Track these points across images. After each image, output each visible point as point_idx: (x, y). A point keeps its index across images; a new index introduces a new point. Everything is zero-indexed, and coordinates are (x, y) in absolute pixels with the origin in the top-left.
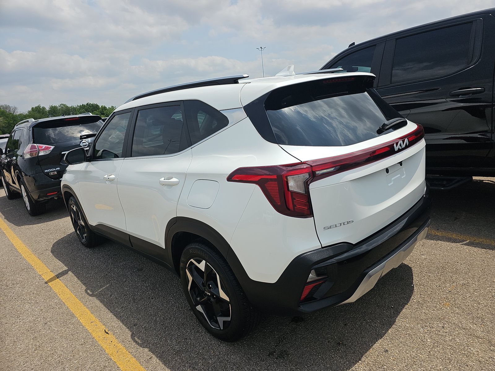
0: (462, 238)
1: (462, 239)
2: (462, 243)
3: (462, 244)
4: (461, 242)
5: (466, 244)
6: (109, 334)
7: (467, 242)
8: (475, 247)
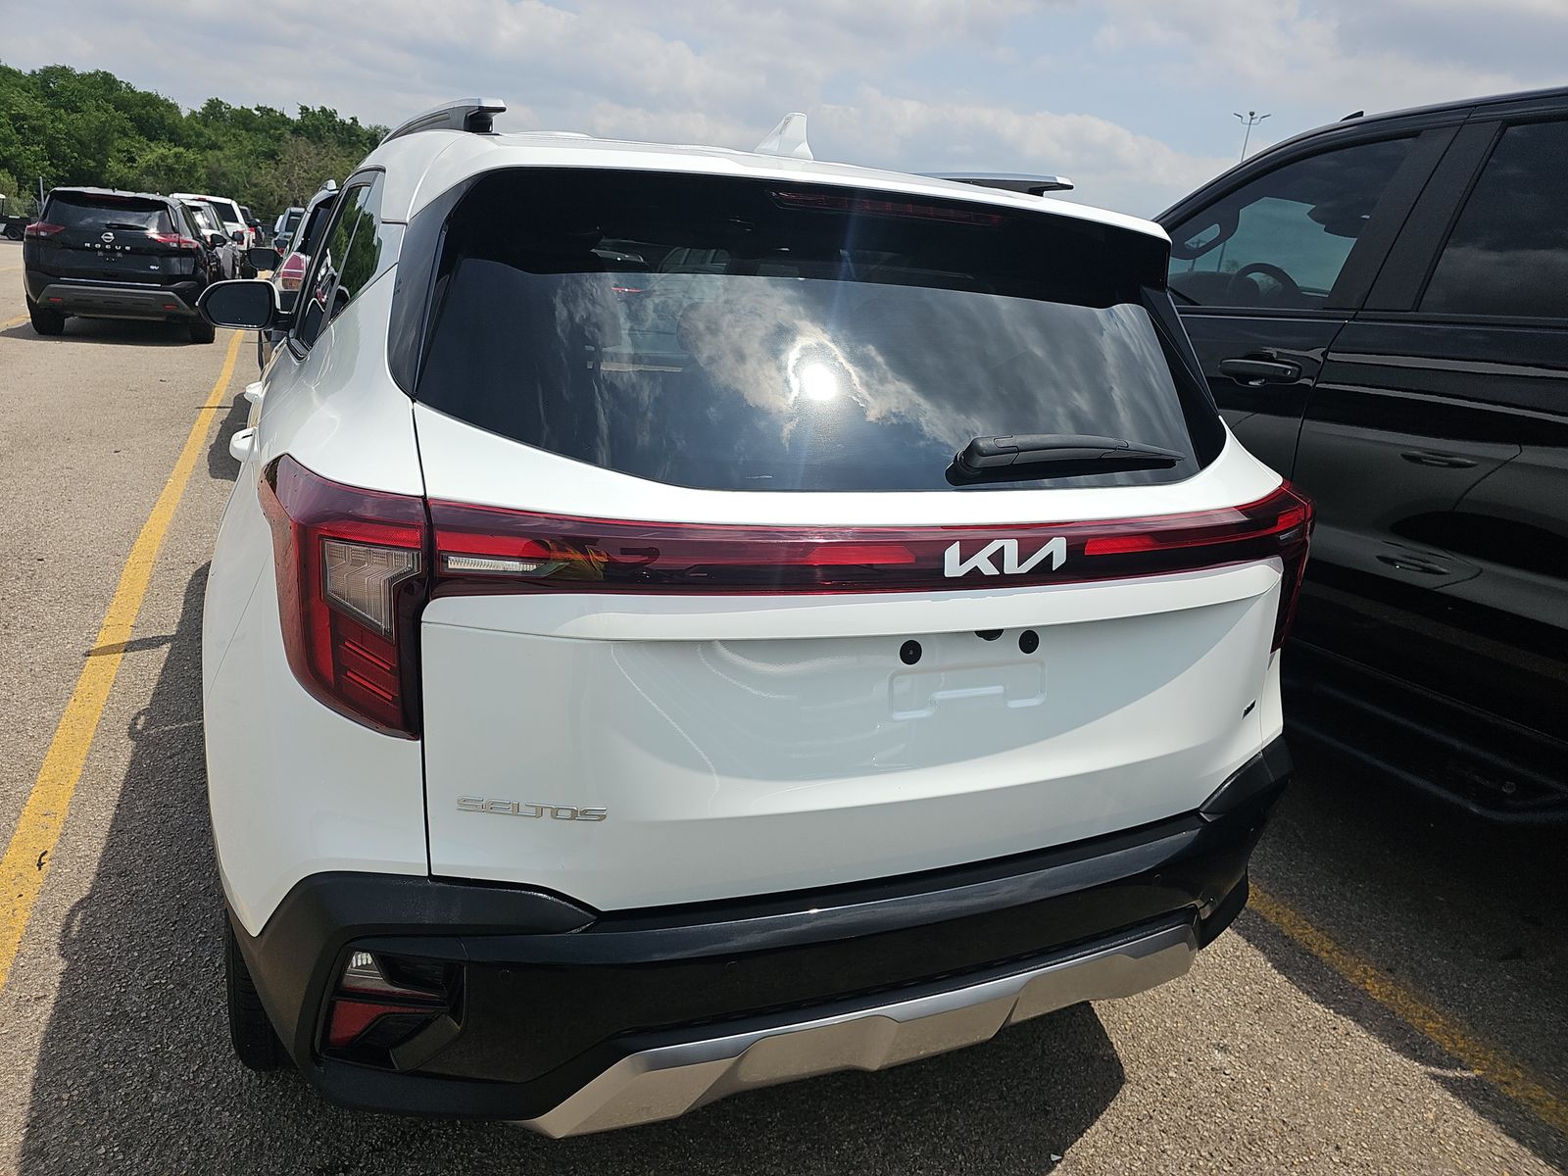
0: (1461, 1050)
1: (1456, 1054)
2: (1438, 1071)
3: (1435, 1077)
4: (1440, 1065)
5: (1448, 1084)
6: (40, 869)
7: (1467, 1074)
8: (1481, 1113)
